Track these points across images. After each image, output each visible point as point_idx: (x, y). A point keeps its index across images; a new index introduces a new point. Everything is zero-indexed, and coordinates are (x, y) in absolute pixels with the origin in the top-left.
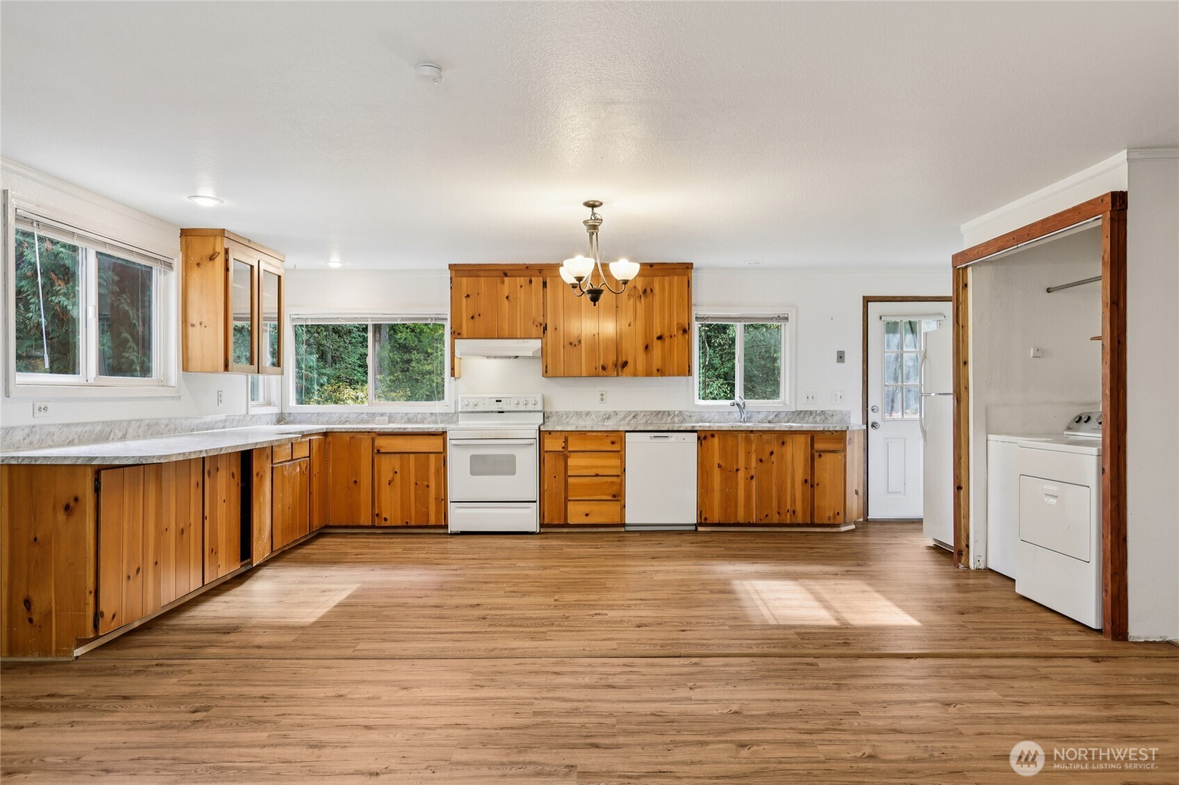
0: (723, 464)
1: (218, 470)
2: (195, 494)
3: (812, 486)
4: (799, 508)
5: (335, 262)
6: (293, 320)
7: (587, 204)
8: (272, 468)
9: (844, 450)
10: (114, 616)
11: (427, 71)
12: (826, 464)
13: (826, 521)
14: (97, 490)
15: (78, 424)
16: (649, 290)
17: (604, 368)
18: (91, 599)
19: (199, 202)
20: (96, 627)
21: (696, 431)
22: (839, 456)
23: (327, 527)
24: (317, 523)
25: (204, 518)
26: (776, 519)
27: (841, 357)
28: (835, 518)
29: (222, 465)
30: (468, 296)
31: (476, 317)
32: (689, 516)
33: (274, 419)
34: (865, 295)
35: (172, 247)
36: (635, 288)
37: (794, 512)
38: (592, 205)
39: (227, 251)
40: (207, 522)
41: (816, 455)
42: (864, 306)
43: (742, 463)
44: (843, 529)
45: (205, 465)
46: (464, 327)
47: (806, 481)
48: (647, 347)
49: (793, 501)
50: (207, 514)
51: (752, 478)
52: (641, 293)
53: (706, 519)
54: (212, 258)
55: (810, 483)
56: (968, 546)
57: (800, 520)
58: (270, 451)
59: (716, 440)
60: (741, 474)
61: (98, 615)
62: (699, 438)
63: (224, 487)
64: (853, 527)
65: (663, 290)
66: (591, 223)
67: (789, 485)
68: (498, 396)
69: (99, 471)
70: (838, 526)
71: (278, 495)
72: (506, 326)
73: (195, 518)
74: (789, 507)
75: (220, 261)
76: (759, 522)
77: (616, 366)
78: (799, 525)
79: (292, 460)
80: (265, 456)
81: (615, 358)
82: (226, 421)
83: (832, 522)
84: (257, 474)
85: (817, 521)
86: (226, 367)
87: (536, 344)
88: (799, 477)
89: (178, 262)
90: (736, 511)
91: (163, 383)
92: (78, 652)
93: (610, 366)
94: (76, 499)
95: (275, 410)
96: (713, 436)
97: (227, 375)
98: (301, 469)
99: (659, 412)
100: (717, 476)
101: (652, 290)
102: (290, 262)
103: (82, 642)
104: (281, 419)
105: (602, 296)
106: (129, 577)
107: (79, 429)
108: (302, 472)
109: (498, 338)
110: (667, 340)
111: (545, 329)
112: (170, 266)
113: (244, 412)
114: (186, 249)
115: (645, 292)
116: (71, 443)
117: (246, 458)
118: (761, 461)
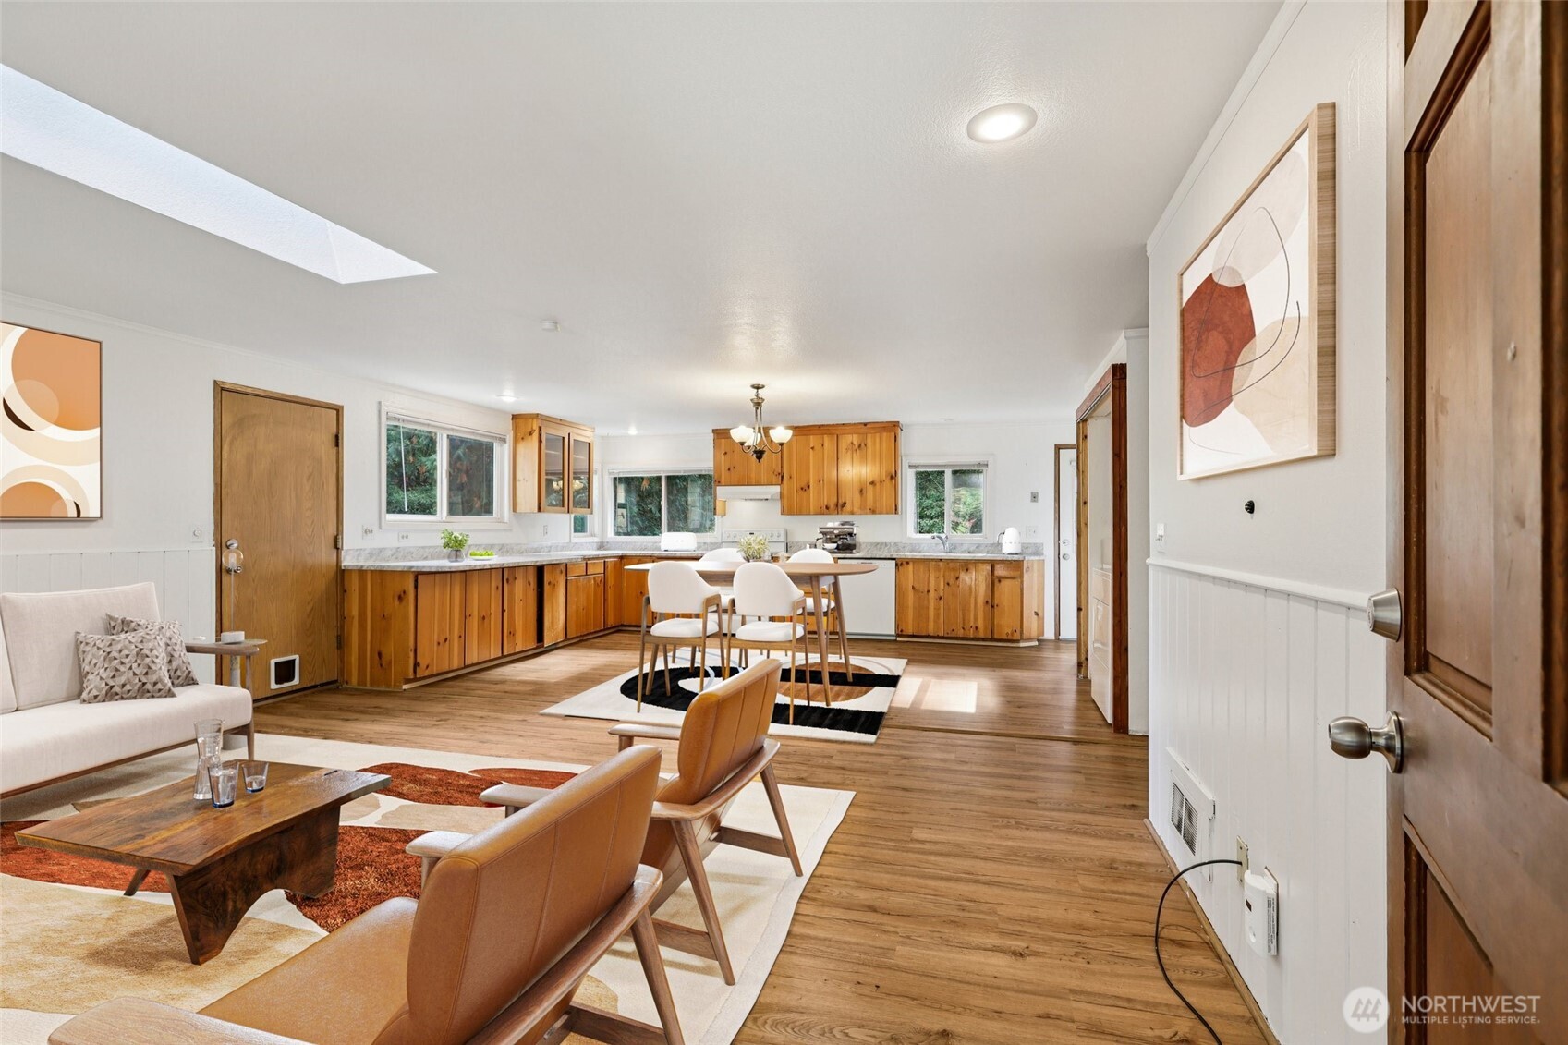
0: (916, 586)
1: (515, 579)
2: (495, 596)
3: (993, 607)
4: (981, 624)
5: (633, 431)
6: (610, 474)
7: (753, 387)
8: (567, 580)
9: (1021, 577)
10: (427, 667)
11: (547, 326)
12: (1005, 588)
13: (1005, 637)
14: (416, 587)
15: (430, 547)
16: (863, 445)
17: (827, 508)
18: (412, 654)
19: (505, 399)
20: (415, 672)
21: (894, 559)
22: (1017, 582)
23: (622, 625)
24: (611, 622)
25: (503, 611)
26: (961, 633)
27: (1034, 497)
28: (1012, 634)
29: (519, 574)
30: (726, 453)
31: (732, 469)
32: (889, 629)
33: (595, 546)
34: (1057, 443)
35: (506, 428)
36: (852, 443)
37: (976, 628)
38: (757, 387)
39: (540, 429)
40: (506, 614)
41: (996, 581)
42: (1056, 453)
43: (932, 586)
44: (1022, 644)
45: (505, 574)
46: (723, 477)
47: (987, 602)
48: (861, 491)
49: (976, 619)
50: (506, 607)
51: (941, 598)
52: (857, 447)
53: (902, 631)
54: (531, 434)
55: (991, 604)
56: (1087, 659)
57: (982, 635)
58: (564, 568)
59: (910, 567)
60: (932, 594)
61: (416, 665)
62: (897, 565)
63: (522, 592)
64: (1036, 643)
65: (874, 444)
66: (756, 401)
67: (972, 606)
68: (752, 530)
69: (417, 575)
70: (1018, 641)
71: (572, 599)
72: (753, 475)
73: (495, 608)
74: (972, 624)
75: (536, 435)
76: (946, 635)
77: (837, 506)
78: (978, 639)
79: (586, 575)
80: (558, 571)
81: (836, 500)
82: (550, 547)
83: (1010, 637)
84: (549, 583)
85: (996, 636)
86: (539, 509)
87: (777, 489)
88: (981, 600)
89: (510, 438)
90: (928, 625)
91: (500, 521)
92: (405, 687)
93: (832, 506)
94: (404, 592)
95: (597, 540)
96: (908, 563)
97: (540, 514)
98: (595, 581)
99: (878, 544)
100: (911, 595)
101: (865, 445)
102: (601, 431)
103: (408, 681)
104: (601, 546)
105: (765, 455)
106: (439, 644)
107: (431, 550)
108: (597, 585)
109: (747, 485)
110: (878, 485)
111: (782, 477)
112: (504, 440)
113: (567, 541)
114: (515, 428)
115: (860, 446)
116: (426, 559)
117: (540, 570)
118: (948, 584)
